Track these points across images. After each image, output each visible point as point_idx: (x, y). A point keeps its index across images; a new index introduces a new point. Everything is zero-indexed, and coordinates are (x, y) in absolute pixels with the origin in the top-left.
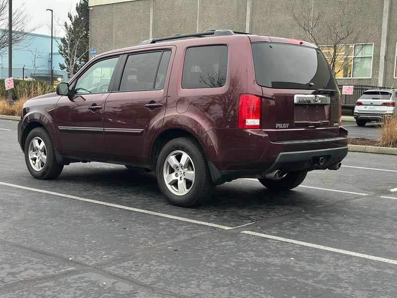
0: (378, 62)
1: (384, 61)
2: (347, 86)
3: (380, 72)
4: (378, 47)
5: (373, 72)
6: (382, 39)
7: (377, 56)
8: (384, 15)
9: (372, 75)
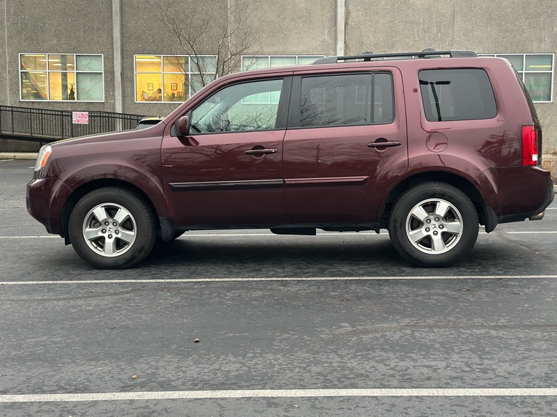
0: (113, 80)
1: (120, 79)
2: (78, 113)
3: (116, 94)
4: (109, 61)
5: (106, 94)
6: (115, 51)
7: (110, 73)
8: (114, 17)
9: (106, 97)
